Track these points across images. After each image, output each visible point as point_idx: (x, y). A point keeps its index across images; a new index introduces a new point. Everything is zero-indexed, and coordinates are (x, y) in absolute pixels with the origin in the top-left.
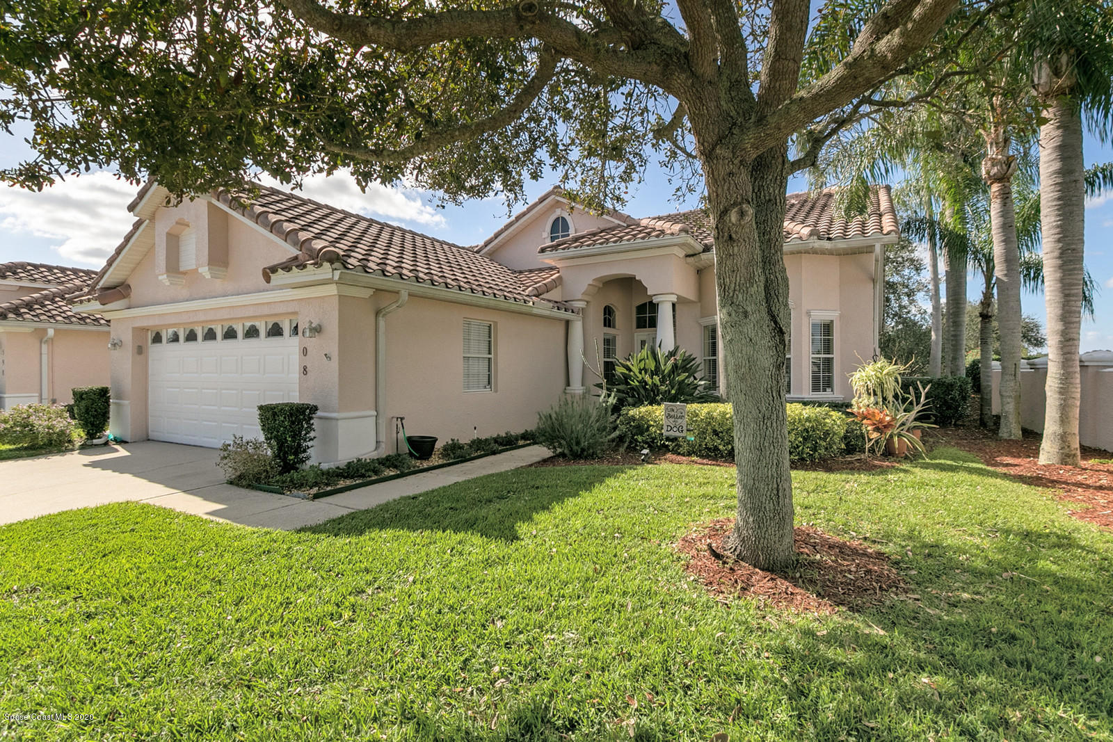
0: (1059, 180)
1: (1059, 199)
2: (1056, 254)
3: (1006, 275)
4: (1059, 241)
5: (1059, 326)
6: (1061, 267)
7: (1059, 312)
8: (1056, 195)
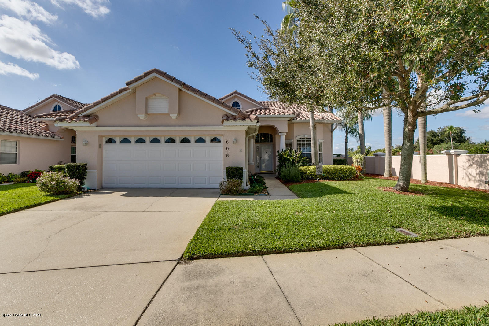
0: (388, 115)
1: (389, 119)
2: (388, 130)
3: (362, 133)
4: (388, 128)
5: (389, 147)
6: (389, 133)
7: (389, 143)
8: (388, 118)
